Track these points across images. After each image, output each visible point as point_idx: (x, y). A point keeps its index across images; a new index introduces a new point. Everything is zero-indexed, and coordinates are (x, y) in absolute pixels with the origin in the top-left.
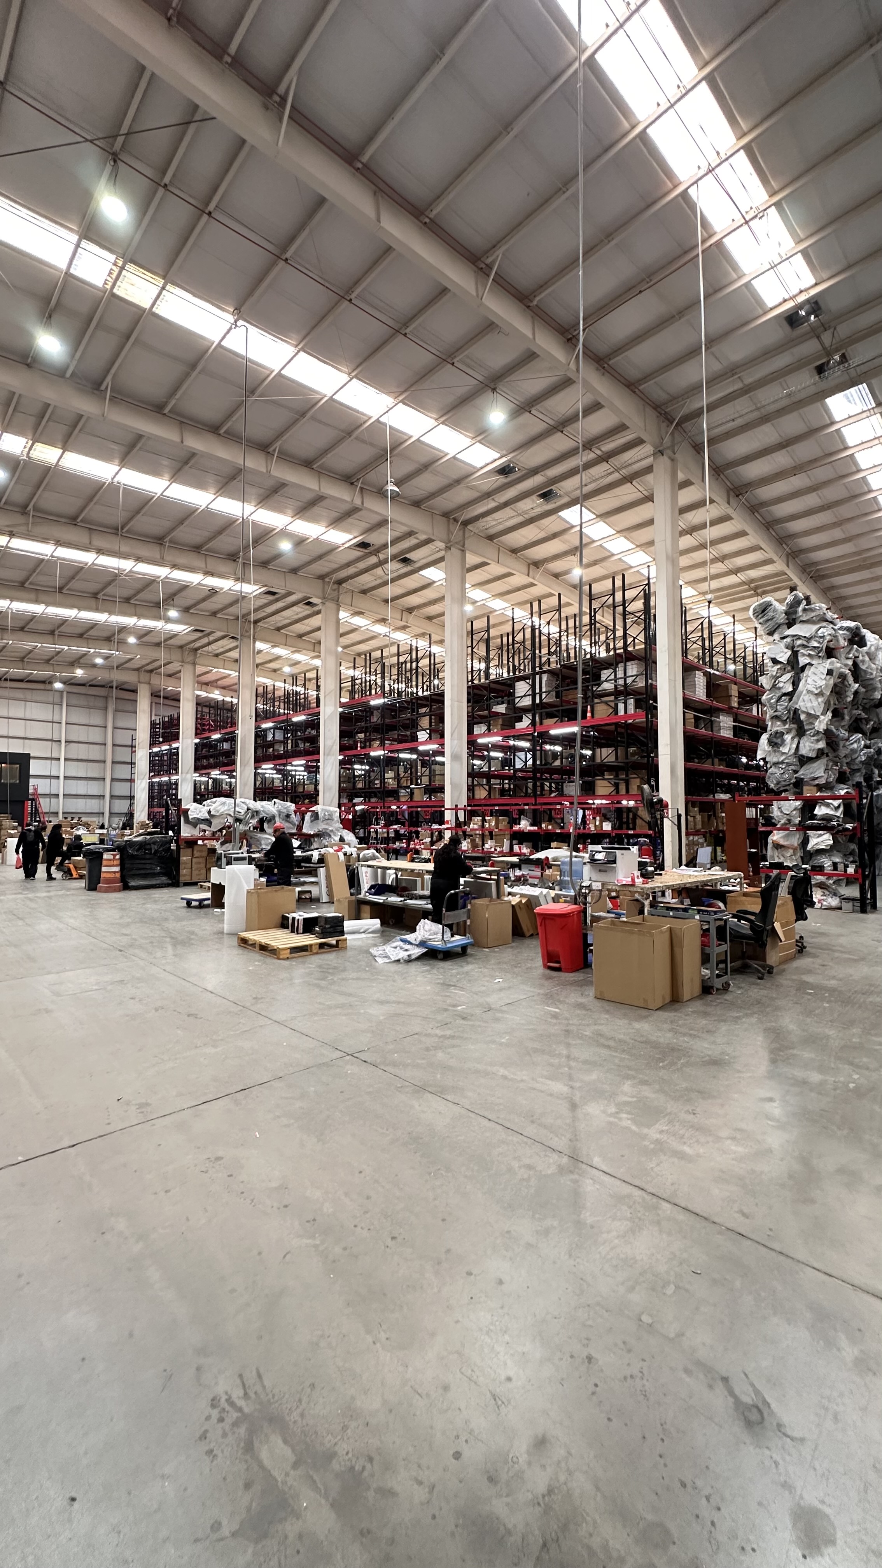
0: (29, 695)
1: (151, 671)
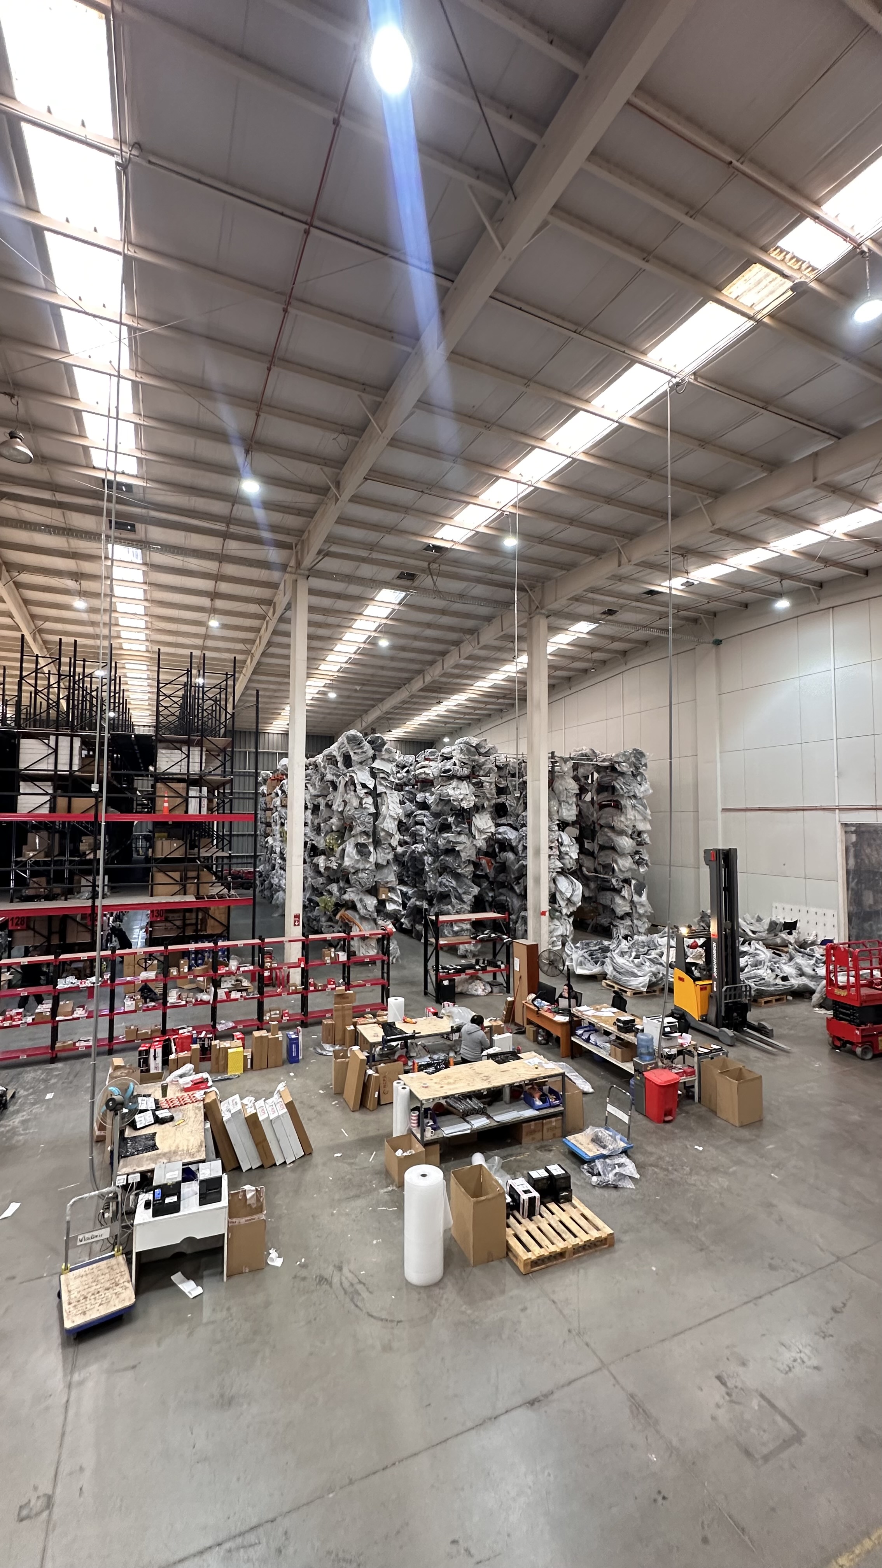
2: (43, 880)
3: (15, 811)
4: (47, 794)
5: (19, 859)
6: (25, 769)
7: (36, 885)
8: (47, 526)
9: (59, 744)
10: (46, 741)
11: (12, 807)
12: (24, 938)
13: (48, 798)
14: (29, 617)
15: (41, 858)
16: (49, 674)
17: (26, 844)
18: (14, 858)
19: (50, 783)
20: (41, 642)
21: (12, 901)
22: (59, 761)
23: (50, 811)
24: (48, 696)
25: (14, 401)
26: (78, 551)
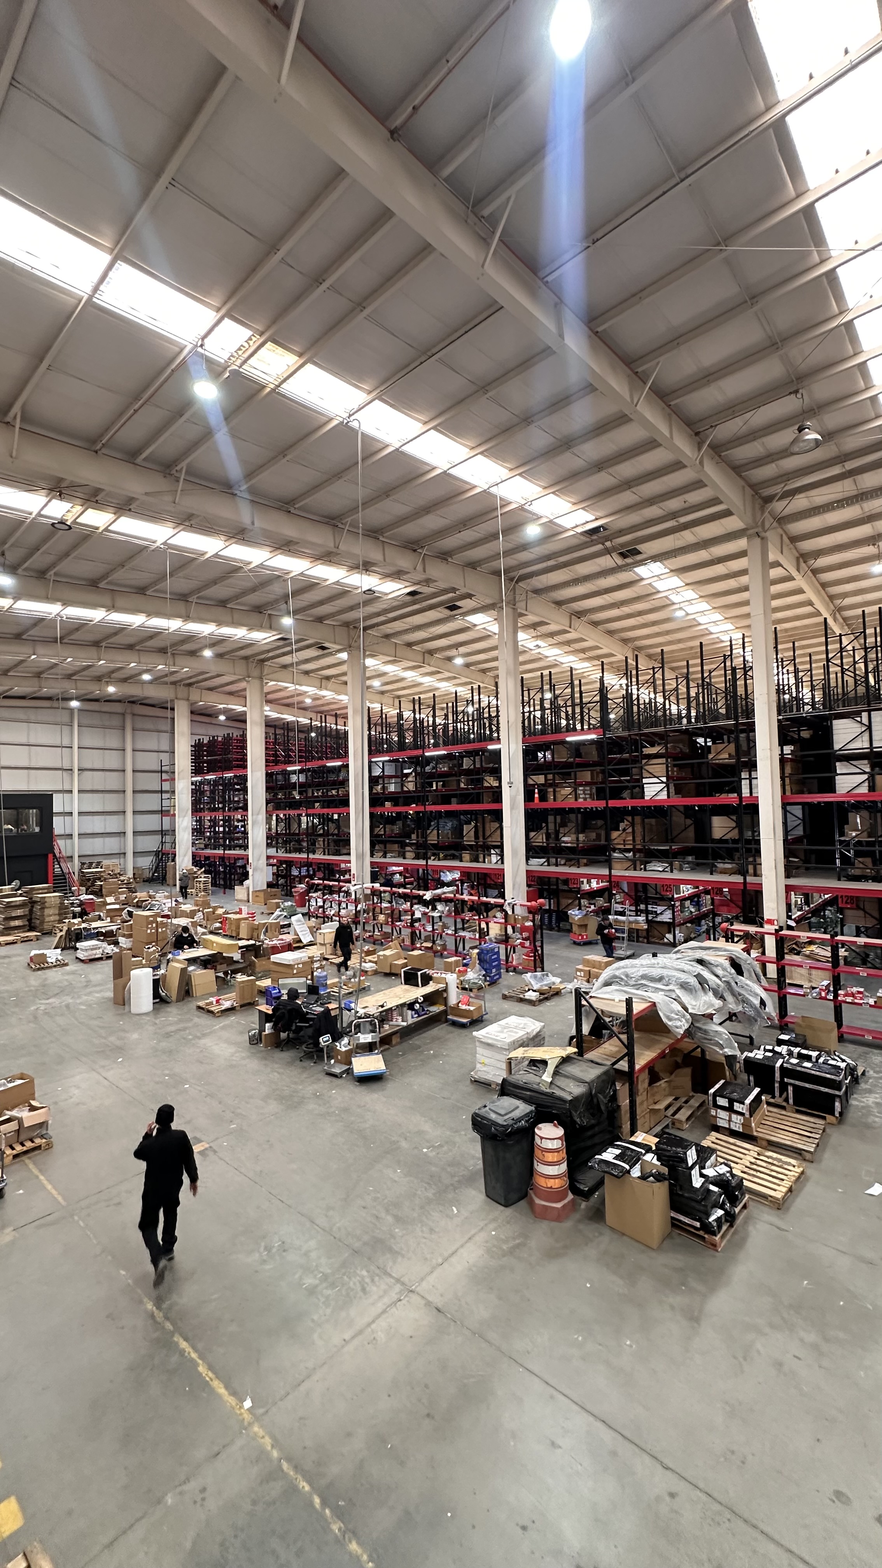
0: (32, 715)
1: (190, 685)
2: (868, 861)
3: (835, 792)
4: (865, 773)
5: (842, 839)
6: (840, 750)
7: (861, 866)
8: (838, 502)
9: (873, 720)
10: (859, 719)
11: (829, 786)
12: (854, 918)
13: (866, 777)
14: (827, 599)
15: (864, 838)
16: (854, 650)
17: (847, 823)
18: (837, 837)
19: (866, 762)
20: (841, 620)
21: (839, 880)
22: (874, 738)
23: (869, 790)
24: (854, 673)
25: (799, 396)
26: (873, 512)
